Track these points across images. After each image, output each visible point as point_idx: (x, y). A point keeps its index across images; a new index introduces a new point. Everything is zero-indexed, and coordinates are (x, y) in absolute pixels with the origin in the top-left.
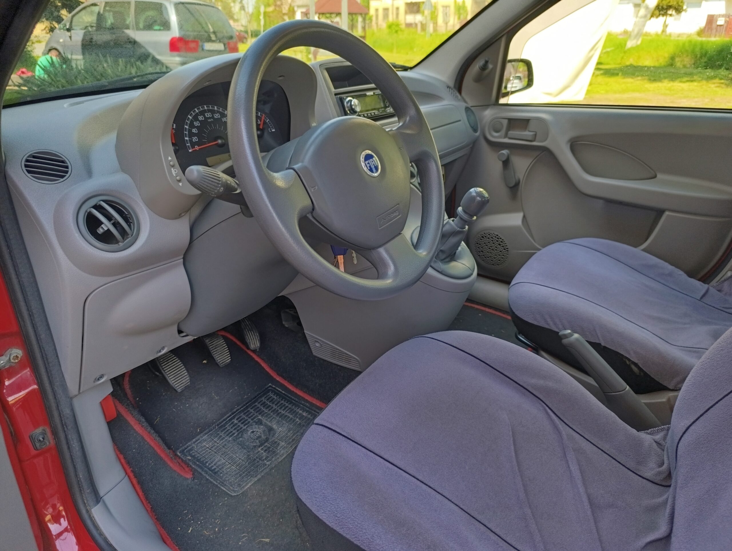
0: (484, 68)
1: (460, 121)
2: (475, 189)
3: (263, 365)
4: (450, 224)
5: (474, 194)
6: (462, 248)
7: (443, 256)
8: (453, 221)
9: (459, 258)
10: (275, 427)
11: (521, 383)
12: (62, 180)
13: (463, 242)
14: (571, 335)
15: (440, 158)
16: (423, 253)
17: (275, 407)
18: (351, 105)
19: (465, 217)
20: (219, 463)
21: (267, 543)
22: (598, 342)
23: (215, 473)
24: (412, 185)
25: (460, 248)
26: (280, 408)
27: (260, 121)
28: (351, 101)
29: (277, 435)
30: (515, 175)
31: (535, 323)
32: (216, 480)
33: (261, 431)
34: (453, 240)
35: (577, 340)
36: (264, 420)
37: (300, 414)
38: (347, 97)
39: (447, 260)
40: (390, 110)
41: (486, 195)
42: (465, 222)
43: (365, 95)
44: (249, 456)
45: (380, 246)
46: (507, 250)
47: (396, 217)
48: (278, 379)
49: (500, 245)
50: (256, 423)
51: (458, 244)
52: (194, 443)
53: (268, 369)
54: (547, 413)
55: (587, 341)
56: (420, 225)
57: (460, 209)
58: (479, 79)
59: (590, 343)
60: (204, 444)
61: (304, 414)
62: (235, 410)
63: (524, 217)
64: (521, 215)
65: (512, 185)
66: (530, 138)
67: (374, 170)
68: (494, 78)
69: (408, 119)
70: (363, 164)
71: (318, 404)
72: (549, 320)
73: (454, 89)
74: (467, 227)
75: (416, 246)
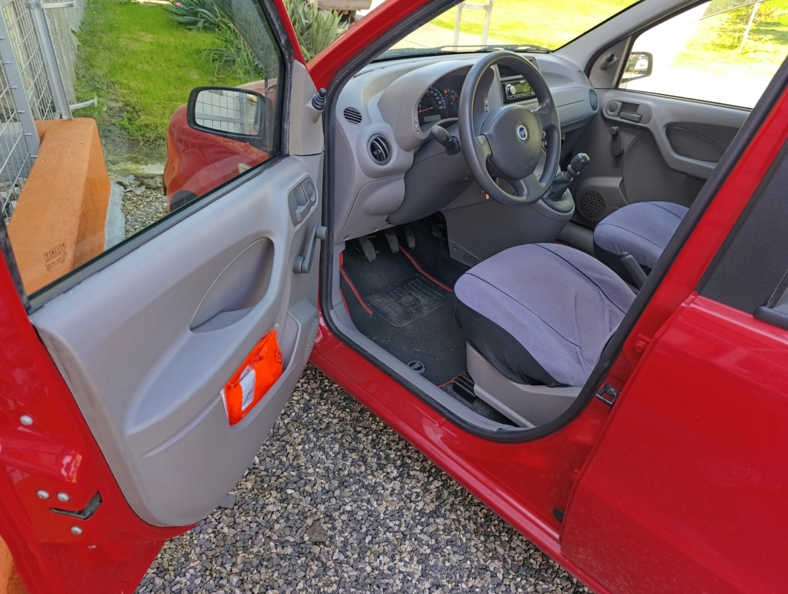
0: (610, 59)
1: (583, 100)
2: (582, 154)
3: (413, 262)
4: (561, 175)
5: (580, 157)
6: (567, 193)
7: (553, 197)
8: (564, 173)
9: (564, 199)
10: (420, 298)
11: (587, 276)
12: (359, 123)
13: (568, 189)
14: (627, 255)
15: (561, 129)
16: (544, 184)
17: (420, 288)
18: (510, 90)
19: (572, 171)
20: (387, 311)
21: (418, 351)
22: (646, 265)
23: (385, 315)
24: (542, 149)
25: (565, 193)
26: (424, 289)
27: (454, 96)
28: (510, 87)
29: (421, 303)
30: (620, 148)
31: (608, 250)
32: (387, 319)
33: (412, 299)
34: (562, 186)
35: (630, 258)
36: (413, 294)
37: (437, 294)
38: (508, 84)
39: (555, 199)
40: (533, 93)
41: (588, 158)
42: (571, 175)
43: (519, 83)
44: (404, 310)
45: (521, 179)
46: (604, 206)
47: (531, 163)
48: (422, 272)
49: (599, 201)
50: (408, 295)
51: (564, 190)
52: (371, 298)
53: (416, 265)
54: (599, 293)
55: (639, 264)
56: (542, 174)
57: (570, 166)
58: (604, 68)
59: (641, 265)
60: (377, 300)
61: (440, 294)
62: (395, 285)
63: (622, 181)
64: (621, 179)
65: (616, 155)
66: (636, 120)
67: (523, 136)
68: (617, 68)
69: (545, 104)
70: (518, 133)
71: (449, 290)
72: (617, 249)
73: (584, 73)
74: (572, 179)
75: (541, 180)
